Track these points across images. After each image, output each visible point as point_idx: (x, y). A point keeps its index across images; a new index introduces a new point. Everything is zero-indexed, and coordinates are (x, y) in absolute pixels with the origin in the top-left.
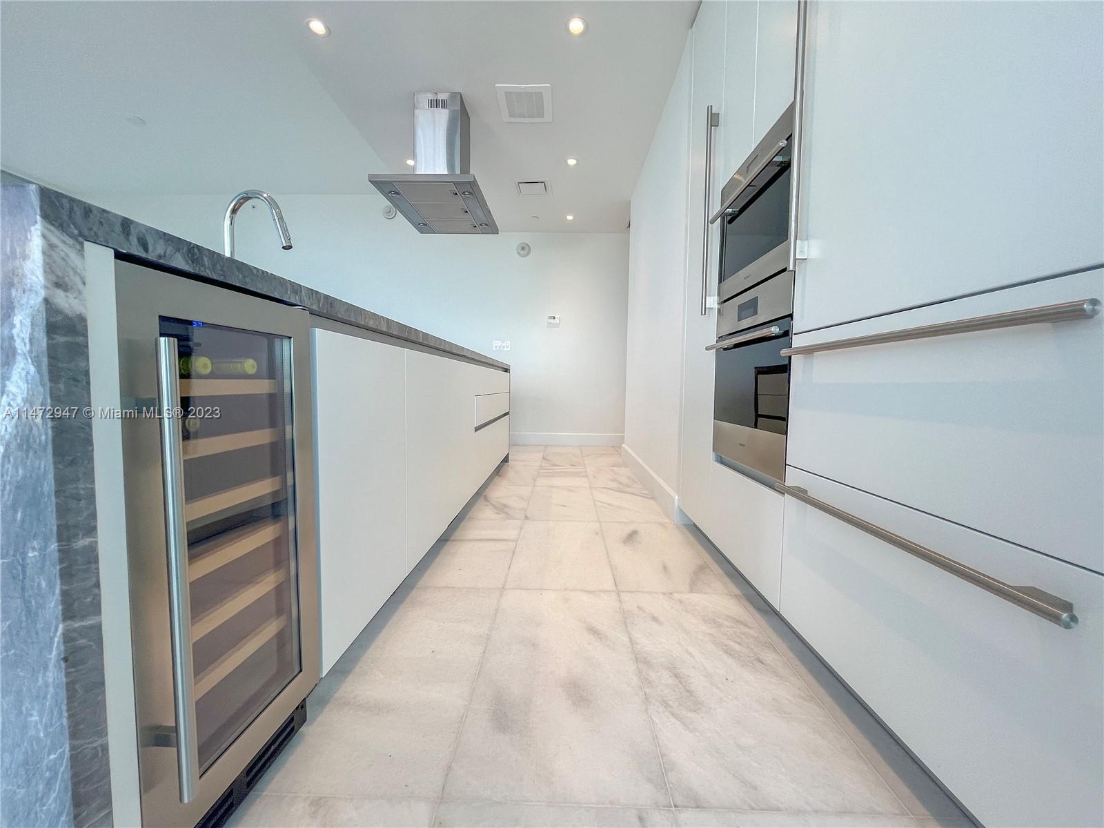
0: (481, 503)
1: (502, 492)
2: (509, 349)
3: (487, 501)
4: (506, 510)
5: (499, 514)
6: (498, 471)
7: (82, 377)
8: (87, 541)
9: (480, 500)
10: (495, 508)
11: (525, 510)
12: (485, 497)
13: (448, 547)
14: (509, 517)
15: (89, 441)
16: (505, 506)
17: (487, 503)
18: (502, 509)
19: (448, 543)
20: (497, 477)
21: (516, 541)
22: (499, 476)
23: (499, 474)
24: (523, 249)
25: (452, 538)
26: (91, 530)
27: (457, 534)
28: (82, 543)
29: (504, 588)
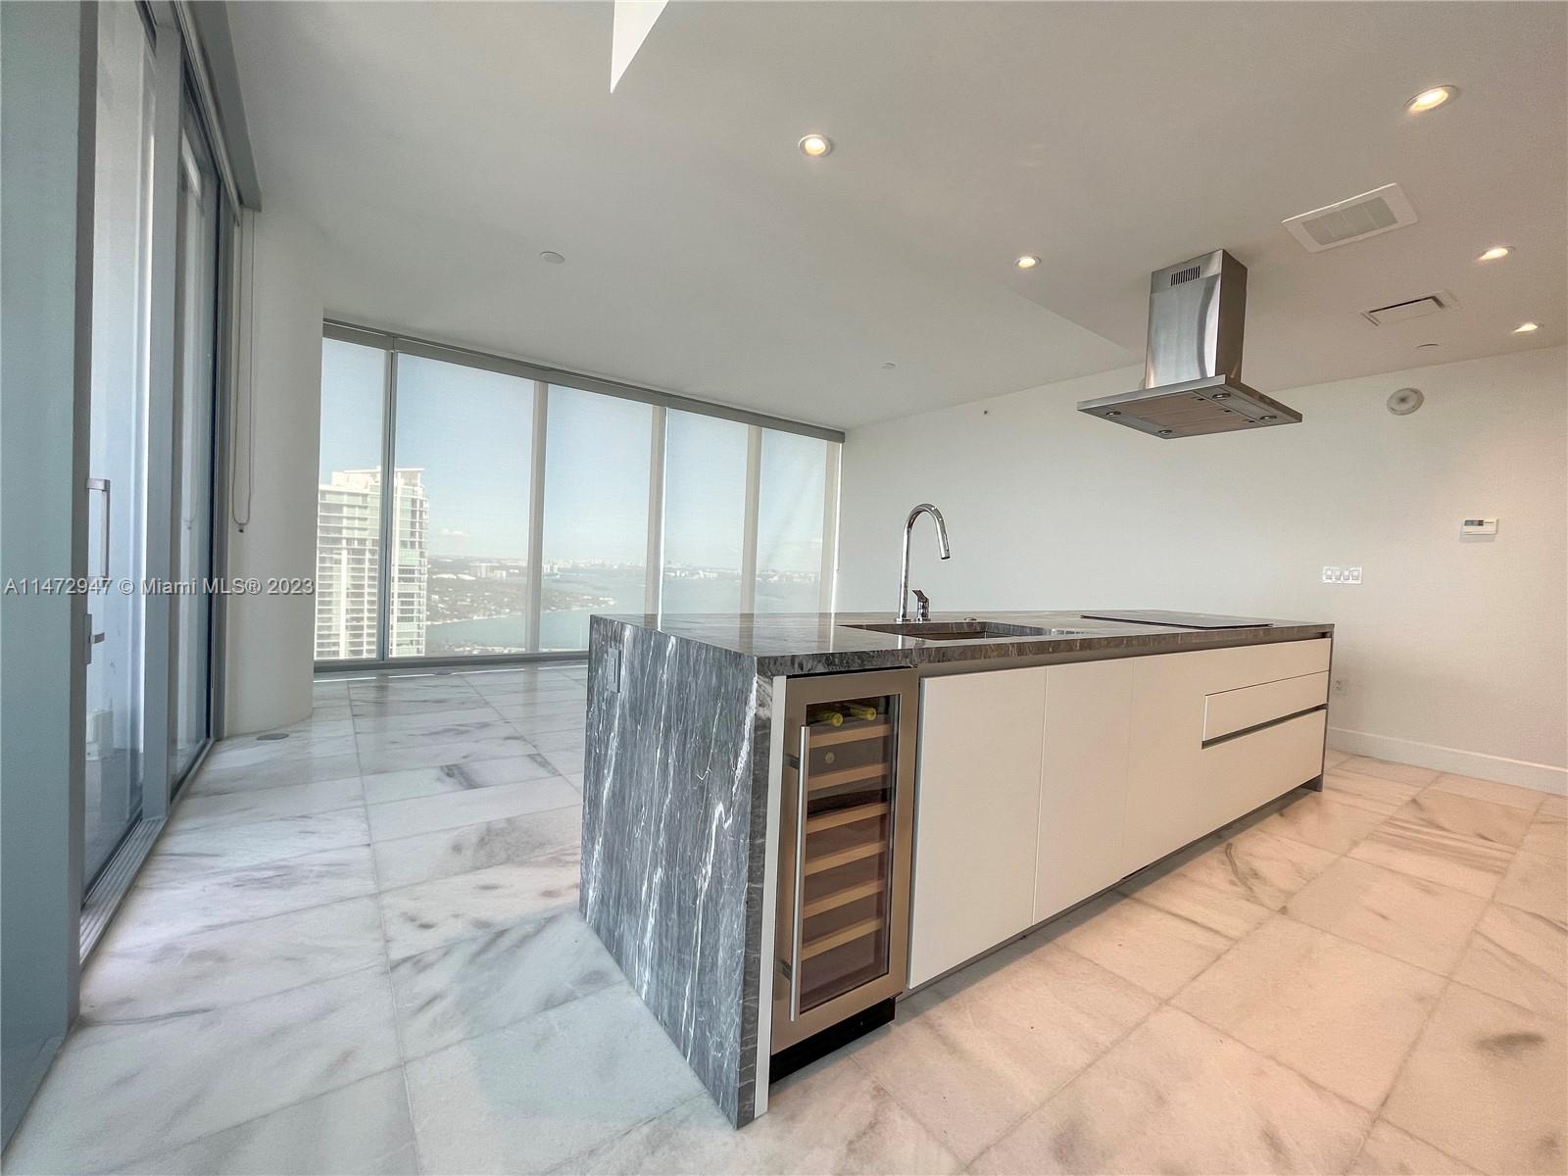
0: (1213, 858)
1: (1265, 849)
2: (1360, 582)
3: (1228, 855)
4: (1252, 881)
5: (1233, 883)
6: (1284, 804)
7: (766, 751)
8: (761, 841)
9: (1217, 849)
10: (1235, 872)
11: (1290, 894)
12: (1230, 846)
13: (1124, 908)
14: (1252, 898)
15: (767, 786)
16: (1256, 875)
17: (1226, 858)
18: (1247, 879)
19: (1125, 901)
20: (1276, 816)
21: (1236, 941)
22: (1282, 815)
23: (1285, 811)
24: (1403, 400)
25: (1137, 895)
26: (764, 835)
27: (1145, 893)
28: (759, 841)
29: (1167, 1002)
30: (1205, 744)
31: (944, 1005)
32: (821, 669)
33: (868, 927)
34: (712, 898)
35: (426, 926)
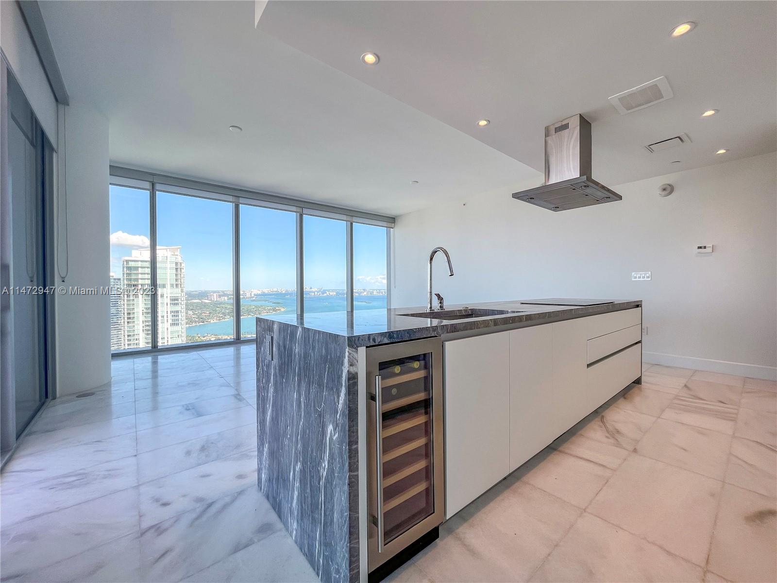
0: (595, 424)
1: (620, 416)
2: (650, 279)
3: (603, 422)
4: (617, 436)
5: (607, 437)
6: (625, 393)
9: (597, 419)
10: (608, 431)
11: (637, 441)
12: (603, 417)
13: (555, 457)
14: (618, 445)
16: (618, 432)
17: (601, 424)
18: (614, 434)
19: (556, 452)
20: (622, 399)
21: (614, 470)
22: (625, 398)
23: (626, 396)
24: (664, 190)
25: (561, 449)
27: (565, 447)
28: (354, 447)
29: (585, 510)
30: (589, 366)
31: (465, 525)
32: (386, 341)
33: (421, 487)
34: (329, 481)
35: (165, 504)
